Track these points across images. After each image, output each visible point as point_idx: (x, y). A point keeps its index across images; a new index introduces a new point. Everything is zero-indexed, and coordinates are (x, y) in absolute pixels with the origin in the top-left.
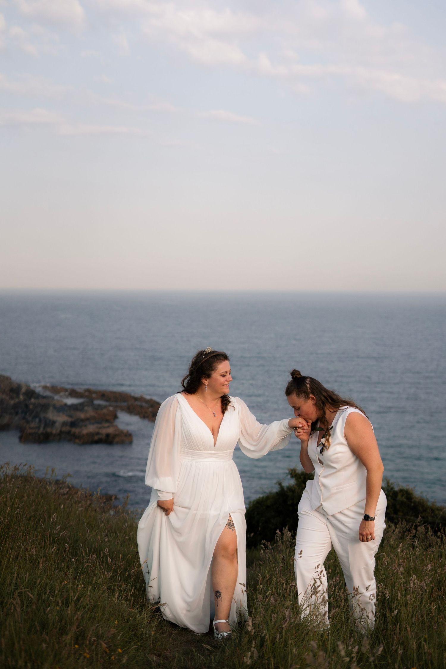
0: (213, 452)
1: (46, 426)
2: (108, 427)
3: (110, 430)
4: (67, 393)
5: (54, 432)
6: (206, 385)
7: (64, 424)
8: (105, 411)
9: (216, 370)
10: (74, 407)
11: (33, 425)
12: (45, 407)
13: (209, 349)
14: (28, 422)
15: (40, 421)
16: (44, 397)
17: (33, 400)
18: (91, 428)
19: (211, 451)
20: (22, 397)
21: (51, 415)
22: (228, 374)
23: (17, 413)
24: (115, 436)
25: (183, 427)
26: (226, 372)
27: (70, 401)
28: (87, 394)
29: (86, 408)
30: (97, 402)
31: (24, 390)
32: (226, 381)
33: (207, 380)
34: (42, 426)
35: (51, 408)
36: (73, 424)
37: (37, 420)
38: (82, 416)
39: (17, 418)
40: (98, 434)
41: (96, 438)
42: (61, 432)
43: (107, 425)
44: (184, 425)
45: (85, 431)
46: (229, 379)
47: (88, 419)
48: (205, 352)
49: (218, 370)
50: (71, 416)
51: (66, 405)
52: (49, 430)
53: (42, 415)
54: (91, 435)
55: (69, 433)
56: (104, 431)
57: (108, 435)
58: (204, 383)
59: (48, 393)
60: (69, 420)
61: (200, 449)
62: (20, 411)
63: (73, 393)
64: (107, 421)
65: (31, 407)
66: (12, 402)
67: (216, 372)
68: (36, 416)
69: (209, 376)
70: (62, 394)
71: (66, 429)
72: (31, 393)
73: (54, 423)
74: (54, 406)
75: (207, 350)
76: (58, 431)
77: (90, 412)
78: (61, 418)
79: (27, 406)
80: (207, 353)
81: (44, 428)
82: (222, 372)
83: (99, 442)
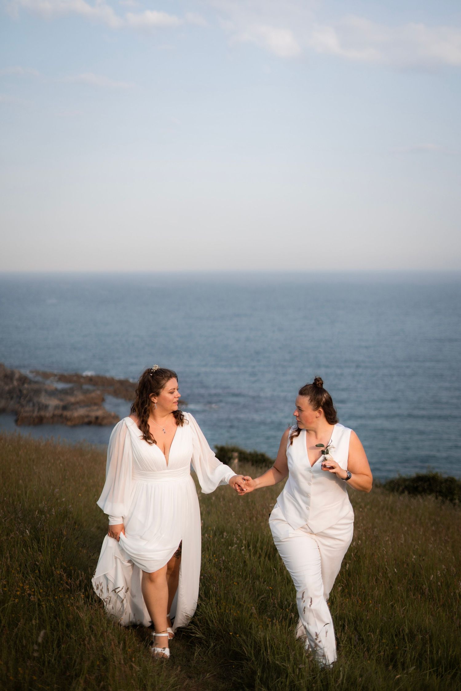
0: (167, 471)
1: (39, 409)
2: (97, 410)
3: (99, 413)
4: (56, 378)
5: (48, 415)
6: (155, 403)
7: (56, 407)
8: (93, 395)
9: (164, 388)
10: (64, 392)
11: (28, 408)
12: (38, 392)
13: (156, 367)
14: (22, 406)
15: (34, 405)
16: (36, 382)
17: (26, 386)
18: (81, 412)
19: (164, 470)
20: (15, 383)
21: (44, 399)
22: (176, 390)
23: (12, 398)
24: (104, 418)
25: (134, 452)
26: (174, 389)
27: (60, 386)
28: (75, 378)
29: (75, 392)
30: (86, 387)
31: (17, 376)
32: (175, 398)
33: (156, 398)
34: (36, 410)
35: (43, 394)
36: (65, 408)
37: (31, 404)
38: (72, 399)
39: (12, 403)
40: (88, 416)
41: (86, 420)
42: (54, 416)
43: (95, 408)
44: (134, 449)
45: (76, 414)
46: (177, 396)
47: (77, 403)
48: (152, 370)
49: (166, 388)
50: (61, 400)
51: (56, 389)
52: (42, 413)
53: (35, 399)
54: (82, 417)
55: (61, 416)
56: (94, 414)
57: (97, 418)
58: (153, 400)
59: (39, 379)
60: (61, 404)
61: (153, 470)
62: (15, 396)
63: (62, 378)
64: (95, 404)
65: (25, 392)
66: (7, 388)
67: (165, 389)
68: (30, 401)
69: (158, 394)
70: (52, 378)
71: (58, 412)
72: (23, 380)
73: (46, 407)
74: (46, 391)
75: (154, 368)
76: (51, 414)
77: (80, 397)
78: (53, 402)
79: (20, 391)
80: (154, 371)
81: (38, 412)
82: (170, 389)
83: (89, 423)
